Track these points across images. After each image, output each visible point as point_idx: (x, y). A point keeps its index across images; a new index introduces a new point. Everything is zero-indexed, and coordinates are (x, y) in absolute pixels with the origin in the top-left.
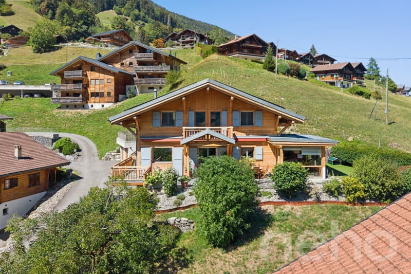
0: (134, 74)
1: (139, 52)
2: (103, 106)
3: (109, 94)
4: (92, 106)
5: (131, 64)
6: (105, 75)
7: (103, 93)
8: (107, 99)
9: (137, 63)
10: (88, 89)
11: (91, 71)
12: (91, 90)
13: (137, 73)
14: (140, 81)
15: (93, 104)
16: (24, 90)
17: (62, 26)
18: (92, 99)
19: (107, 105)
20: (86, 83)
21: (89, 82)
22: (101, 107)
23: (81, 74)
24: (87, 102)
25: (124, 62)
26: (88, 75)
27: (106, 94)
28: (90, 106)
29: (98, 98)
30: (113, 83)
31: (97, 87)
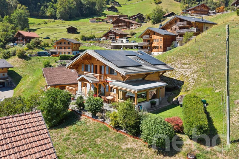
0: (177, 34)
1: (180, 22)
2: (158, 53)
3: (161, 47)
4: (154, 53)
5: (176, 29)
6: (160, 37)
7: (158, 46)
8: (160, 50)
9: (179, 28)
10: (152, 44)
11: (154, 35)
12: (154, 45)
13: (178, 34)
14: (179, 38)
15: (154, 52)
16: (135, 45)
17: (184, 5)
18: (154, 50)
19: (160, 53)
20: (152, 41)
21: (152, 40)
22: (157, 54)
23: (148, 37)
24: (152, 52)
25: (172, 28)
26: (153, 37)
27: (159, 47)
28: (153, 54)
29: (156, 49)
30: (163, 41)
31: (156, 43)
